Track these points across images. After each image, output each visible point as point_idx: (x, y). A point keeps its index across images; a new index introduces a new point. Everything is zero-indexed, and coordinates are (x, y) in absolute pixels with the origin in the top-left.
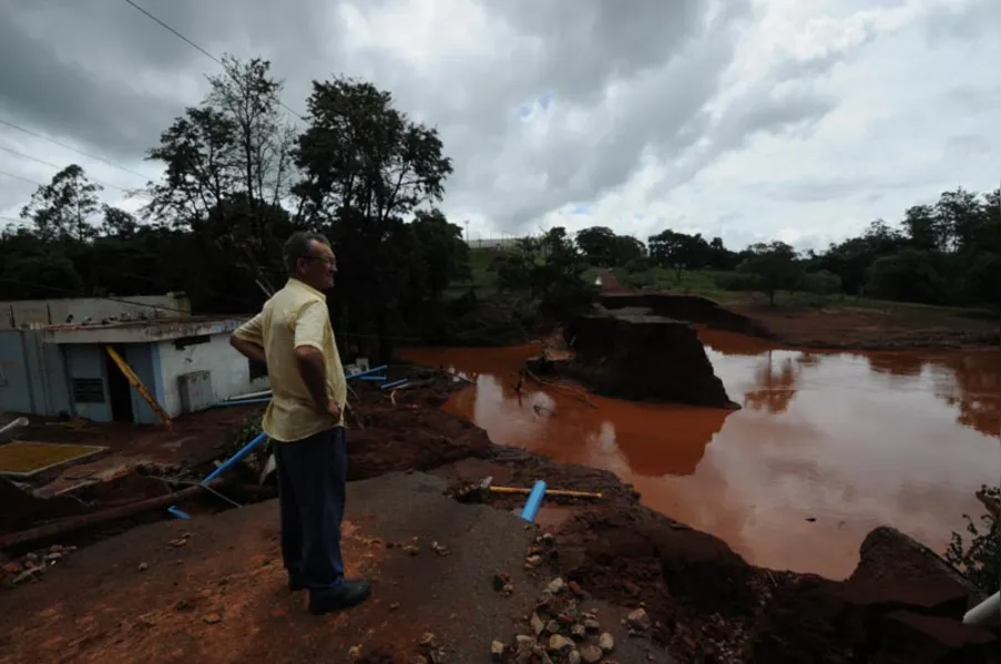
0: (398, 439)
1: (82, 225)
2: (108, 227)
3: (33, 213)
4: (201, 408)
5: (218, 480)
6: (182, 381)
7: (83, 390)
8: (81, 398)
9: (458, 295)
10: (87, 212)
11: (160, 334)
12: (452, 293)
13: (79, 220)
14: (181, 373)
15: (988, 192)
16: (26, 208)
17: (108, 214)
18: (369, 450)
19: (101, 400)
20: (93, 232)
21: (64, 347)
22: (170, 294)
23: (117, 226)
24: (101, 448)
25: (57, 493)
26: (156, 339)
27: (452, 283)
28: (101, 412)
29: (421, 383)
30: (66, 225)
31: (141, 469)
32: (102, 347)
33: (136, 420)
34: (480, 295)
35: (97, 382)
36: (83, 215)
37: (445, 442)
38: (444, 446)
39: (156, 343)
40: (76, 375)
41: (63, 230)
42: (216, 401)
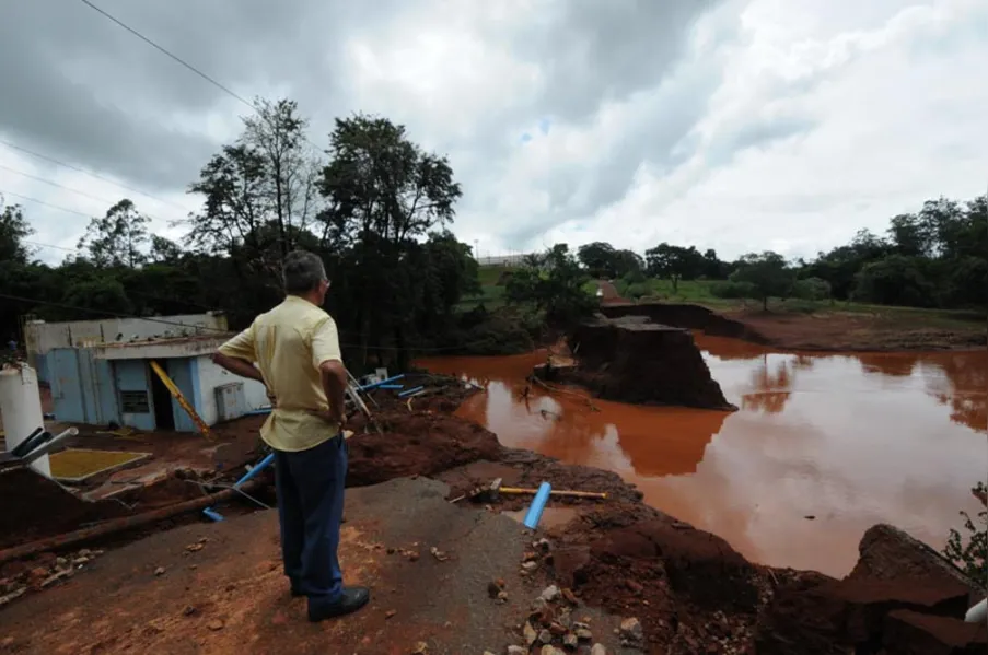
0: (415, 443)
1: (132, 253)
2: (155, 254)
3: (88, 243)
4: (236, 416)
5: (250, 483)
6: (218, 391)
7: (130, 402)
8: (128, 408)
9: (468, 308)
10: (138, 241)
11: (198, 349)
12: (464, 306)
13: (131, 249)
14: (216, 385)
15: (968, 200)
16: (82, 240)
17: (155, 242)
18: (385, 455)
19: (147, 411)
20: (141, 259)
21: (113, 363)
22: (210, 313)
23: (163, 253)
24: (145, 455)
25: (103, 497)
26: (194, 353)
27: (464, 298)
28: (145, 421)
29: (437, 390)
30: (118, 253)
31: (179, 474)
32: (147, 361)
33: (177, 429)
34: (489, 307)
35: (142, 394)
36: (134, 244)
37: (457, 446)
38: (456, 449)
39: (194, 358)
40: (124, 387)
41: (116, 258)
42: (249, 410)
